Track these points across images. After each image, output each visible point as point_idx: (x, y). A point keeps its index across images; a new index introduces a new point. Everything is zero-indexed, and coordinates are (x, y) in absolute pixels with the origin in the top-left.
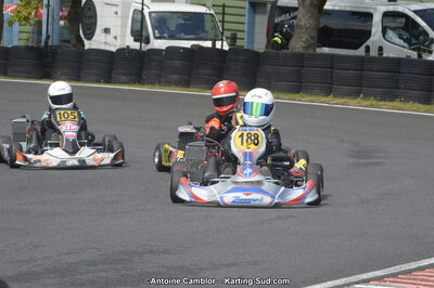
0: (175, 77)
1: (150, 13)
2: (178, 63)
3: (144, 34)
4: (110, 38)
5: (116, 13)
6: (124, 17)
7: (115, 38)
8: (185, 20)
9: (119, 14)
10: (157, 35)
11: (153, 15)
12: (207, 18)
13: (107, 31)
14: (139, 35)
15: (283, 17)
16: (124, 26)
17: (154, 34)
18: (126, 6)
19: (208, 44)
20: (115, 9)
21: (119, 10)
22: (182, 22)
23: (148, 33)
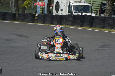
0: (70, 23)
1: (73, 5)
2: (71, 19)
3: (71, 11)
4: (62, 12)
5: (64, 5)
6: (66, 6)
7: (64, 12)
8: (83, 7)
9: (65, 5)
10: (75, 12)
11: (74, 6)
12: (89, 7)
13: (62, 10)
14: (70, 11)
15: (104, 7)
16: (66, 9)
17: (74, 11)
18: (67, 3)
19: (90, 14)
20: (64, 4)
21: (65, 4)
22: (82, 8)
23: (72, 11)
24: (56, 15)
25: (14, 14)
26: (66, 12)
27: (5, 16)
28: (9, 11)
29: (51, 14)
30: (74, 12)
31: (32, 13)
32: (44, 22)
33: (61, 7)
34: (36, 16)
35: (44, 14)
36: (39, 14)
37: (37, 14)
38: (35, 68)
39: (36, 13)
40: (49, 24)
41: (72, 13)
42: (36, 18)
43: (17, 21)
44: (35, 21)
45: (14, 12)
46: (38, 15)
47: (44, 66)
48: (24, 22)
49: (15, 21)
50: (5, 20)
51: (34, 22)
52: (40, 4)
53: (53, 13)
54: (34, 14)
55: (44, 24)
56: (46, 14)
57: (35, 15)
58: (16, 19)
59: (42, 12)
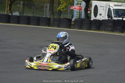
0: (110, 28)
1: (113, 9)
4: (101, 17)
5: (103, 9)
6: (106, 10)
7: (103, 17)
9: (104, 10)
11: (114, 10)
13: (101, 15)
14: (109, 16)
16: (105, 13)
18: (106, 7)
20: (103, 8)
21: (104, 8)
22: (123, 12)
23: (112, 15)
24: (94, 20)
25: (49, 19)
26: (105, 16)
27: (39, 21)
28: (43, 15)
29: (89, 19)
30: (114, 17)
31: (68, 18)
33: (100, 11)
34: (72, 21)
35: (81, 19)
36: (75, 18)
37: (73, 19)
39: (72, 17)
40: (87, 30)
41: (112, 18)
42: (73, 23)
43: (52, 26)
44: (72, 27)
45: (49, 17)
46: (75, 20)
48: (59, 27)
49: (49, 26)
50: (39, 25)
51: (70, 28)
52: (76, 8)
53: (91, 18)
54: (71, 18)
55: (81, 29)
56: (83, 19)
57: (72, 20)
58: (51, 24)
59: (79, 17)
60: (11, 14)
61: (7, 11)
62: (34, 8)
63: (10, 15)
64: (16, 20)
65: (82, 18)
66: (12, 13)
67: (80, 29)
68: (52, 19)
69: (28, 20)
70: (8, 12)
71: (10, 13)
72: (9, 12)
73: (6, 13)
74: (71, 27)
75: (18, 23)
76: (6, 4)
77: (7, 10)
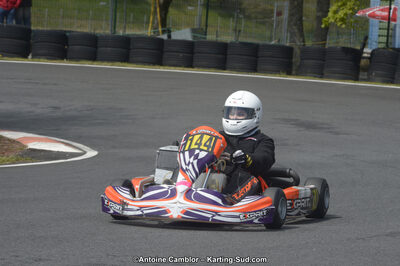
25: (289, 51)
27: (257, 57)
28: (271, 39)
31: (349, 46)
32: (393, 78)
34: (365, 55)
35: (394, 49)
36: (374, 48)
37: (367, 51)
38: (358, 239)
39: (364, 45)
42: (363, 62)
43: (297, 75)
44: (362, 75)
45: (288, 45)
46: (372, 54)
47: (389, 231)
48: (322, 78)
49: (289, 73)
50: (255, 70)
51: (356, 79)
52: (378, 13)
54: (358, 48)
55: (392, 83)
56: (399, 50)
57: (361, 51)
58: (294, 68)
59: (387, 42)
60: (165, 37)
61: (155, 28)
62: (241, 16)
63: (162, 40)
64: (181, 55)
65: (397, 47)
66: (169, 31)
67: (388, 82)
68: (297, 51)
69: (220, 56)
70: (157, 28)
71: (163, 32)
72: (160, 29)
73: (149, 32)
74: (358, 74)
75: (190, 65)
76: (150, 5)
77: (153, 23)
